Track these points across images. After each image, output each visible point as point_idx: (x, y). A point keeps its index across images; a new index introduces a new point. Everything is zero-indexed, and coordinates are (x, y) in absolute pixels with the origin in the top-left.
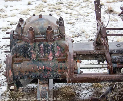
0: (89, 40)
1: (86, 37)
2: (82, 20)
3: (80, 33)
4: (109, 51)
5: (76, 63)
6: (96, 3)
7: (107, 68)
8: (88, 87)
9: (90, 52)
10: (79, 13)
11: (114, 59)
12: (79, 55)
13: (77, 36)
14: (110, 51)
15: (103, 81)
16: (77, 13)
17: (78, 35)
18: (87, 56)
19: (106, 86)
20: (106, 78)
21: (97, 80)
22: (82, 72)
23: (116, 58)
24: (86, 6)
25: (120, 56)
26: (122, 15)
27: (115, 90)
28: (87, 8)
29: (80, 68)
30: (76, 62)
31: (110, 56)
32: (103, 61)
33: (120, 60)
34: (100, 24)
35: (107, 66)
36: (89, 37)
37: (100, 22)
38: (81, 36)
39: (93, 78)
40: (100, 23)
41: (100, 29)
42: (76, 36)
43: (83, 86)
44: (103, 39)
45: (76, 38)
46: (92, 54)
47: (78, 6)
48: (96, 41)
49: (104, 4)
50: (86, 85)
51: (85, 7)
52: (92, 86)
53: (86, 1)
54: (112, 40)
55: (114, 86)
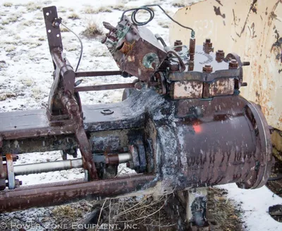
0: (42, 104)
1: (37, 96)
2: (24, 55)
3: (19, 89)
4: (83, 126)
5: (4, 162)
6: (48, 14)
7: (82, 166)
8: (40, 219)
9: (39, 133)
10: (17, 38)
11: (98, 146)
12: (12, 141)
13: (13, 96)
14: (86, 127)
15: (74, 199)
16: (11, 39)
17: (14, 94)
18: (32, 142)
19: (86, 210)
20: (81, 191)
21: (58, 198)
22: (21, 183)
23: (102, 143)
24: (36, 20)
25: (111, 137)
26: (108, 42)
27: (105, 217)
28: (37, 26)
29: (16, 174)
30: (5, 159)
31: (85, 137)
32: (74, 152)
33: (113, 147)
34: (59, 64)
35: (81, 162)
36: (42, 95)
37: (60, 57)
38: (23, 95)
39: (48, 194)
40: (60, 61)
41: (61, 76)
42: (9, 96)
43: (28, 218)
44: (67, 99)
45: (11, 100)
46: (43, 137)
47: (15, 21)
48: (53, 105)
49: (80, 16)
50: (35, 214)
51: (31, 22)
52: (51, 215)
53: (33, 10)
54: (100, 102)
55: (102, 209)
